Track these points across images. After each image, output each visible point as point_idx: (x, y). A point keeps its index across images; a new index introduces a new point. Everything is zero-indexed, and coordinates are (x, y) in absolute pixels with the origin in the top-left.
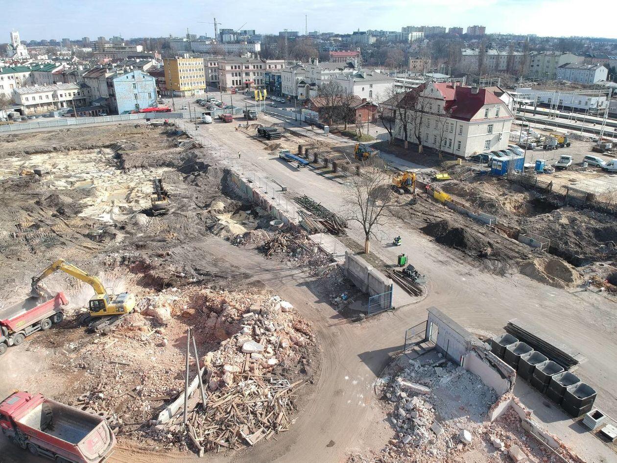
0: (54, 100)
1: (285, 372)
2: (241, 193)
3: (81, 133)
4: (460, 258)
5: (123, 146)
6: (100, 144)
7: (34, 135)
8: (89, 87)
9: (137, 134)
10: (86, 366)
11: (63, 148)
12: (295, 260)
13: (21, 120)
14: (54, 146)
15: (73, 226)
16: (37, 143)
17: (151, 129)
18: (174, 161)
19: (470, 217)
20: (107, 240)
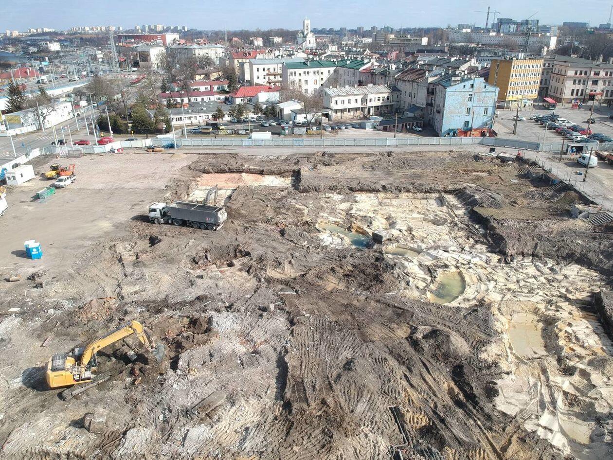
0: (362, 104)
3: (407, 161)
6: (440, 187)
9: (481, 171)
11: (393, 188)
13: (330, 129)
16: (358, 172)
17: (499, 165)
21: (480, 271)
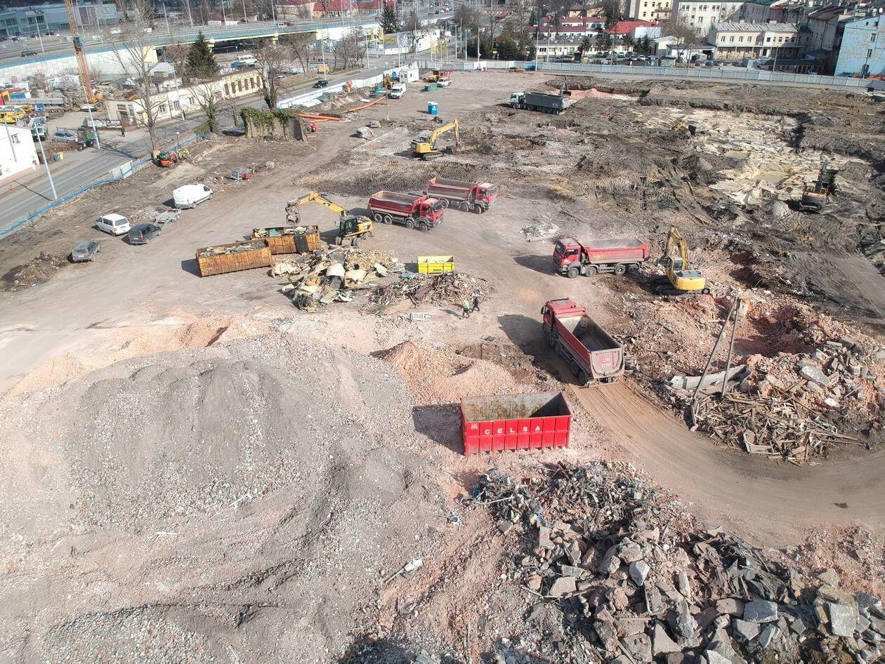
0: (757, 44)
1: (840, 421)
3: (769, 91)
5: (814, 118)
6: (785, 110)
7: (711, 86)
8: (811, 32)
9: (844, 106)
11: (735, 107)
13: (704, 65)
14: (726, 102)
15: (698, 195)
16: (709, 95)
20: (725, 218)
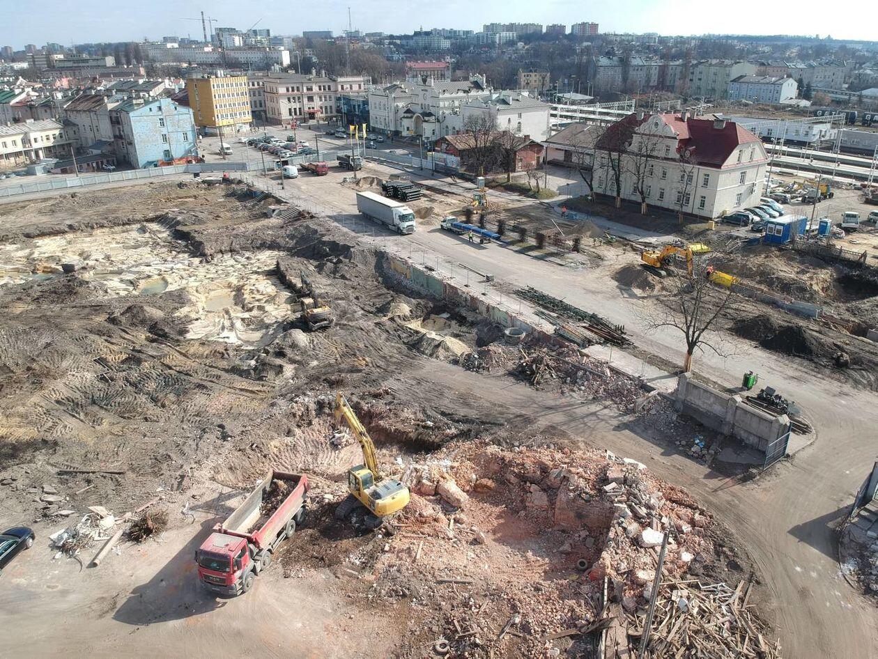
0: (24, 147)
1: (709, 571)
2: (416, 287)
4: (812, 370)
5: (179, 218)
6: (139, 216)
7: (23, 206)
8: (74, 125)
9: (186, 197)
10: (407, 591)
11: (83, 226)
12: (580, 390)
14: (68, 222)
15: (194, 355)
17: (205, 189)
18: (278, 240)
19: (782, 308)
20: (271, 375)
21: (183, 273)
